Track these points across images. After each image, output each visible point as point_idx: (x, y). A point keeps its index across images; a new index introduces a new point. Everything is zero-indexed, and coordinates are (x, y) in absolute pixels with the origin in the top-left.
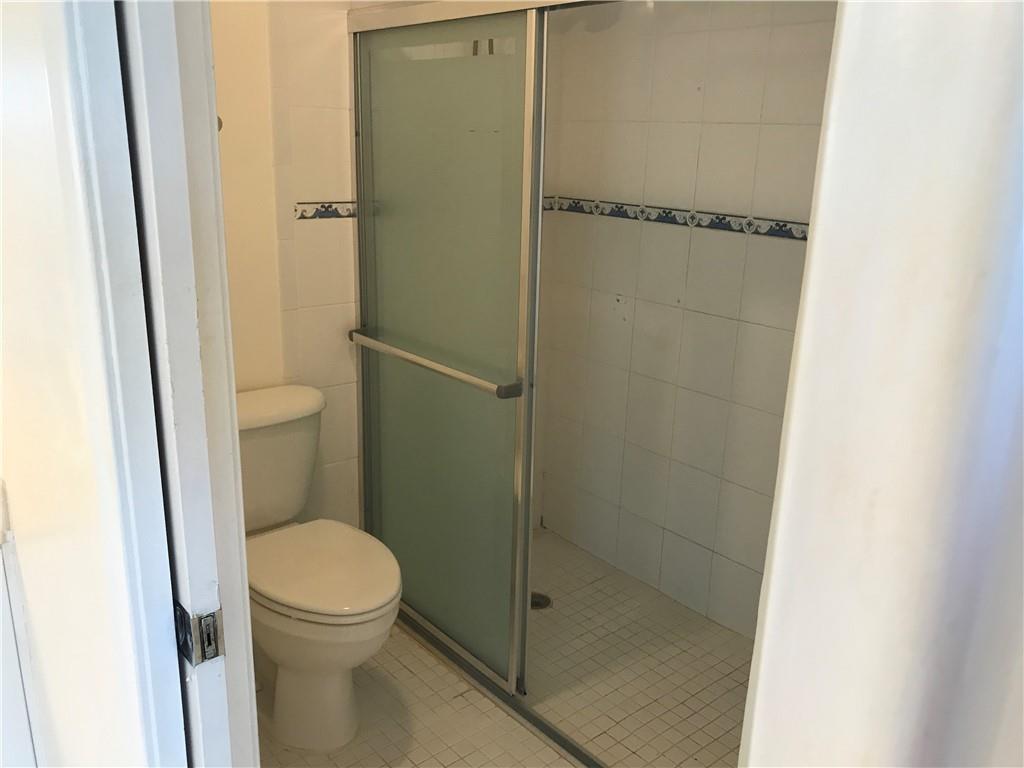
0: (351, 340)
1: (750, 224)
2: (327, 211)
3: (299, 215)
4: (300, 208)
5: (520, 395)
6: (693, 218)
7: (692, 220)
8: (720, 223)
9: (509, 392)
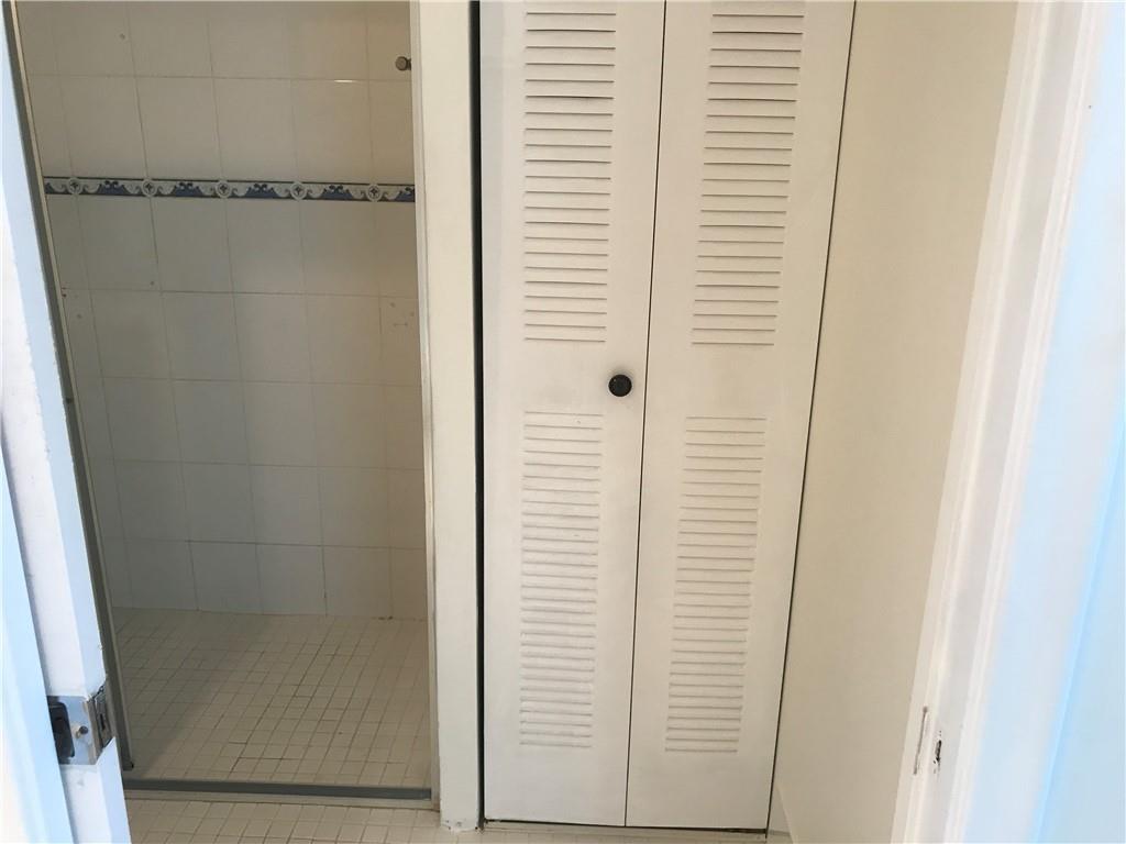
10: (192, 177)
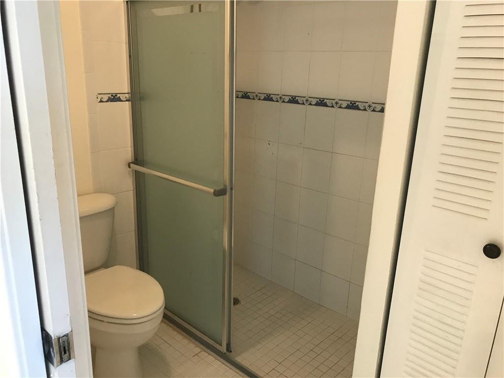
0: (130, 167)
1: (337, 103)
2: (114, 98)
3: (99, 100)
4: (100, 96)
5: (226, 194)
6: (307, 100)
7: (307, 102)
8: (321, 103)
9: (220, 193)
10: (324, 97)
